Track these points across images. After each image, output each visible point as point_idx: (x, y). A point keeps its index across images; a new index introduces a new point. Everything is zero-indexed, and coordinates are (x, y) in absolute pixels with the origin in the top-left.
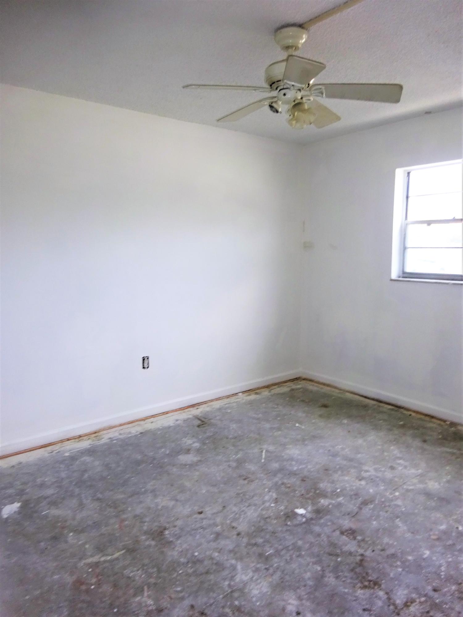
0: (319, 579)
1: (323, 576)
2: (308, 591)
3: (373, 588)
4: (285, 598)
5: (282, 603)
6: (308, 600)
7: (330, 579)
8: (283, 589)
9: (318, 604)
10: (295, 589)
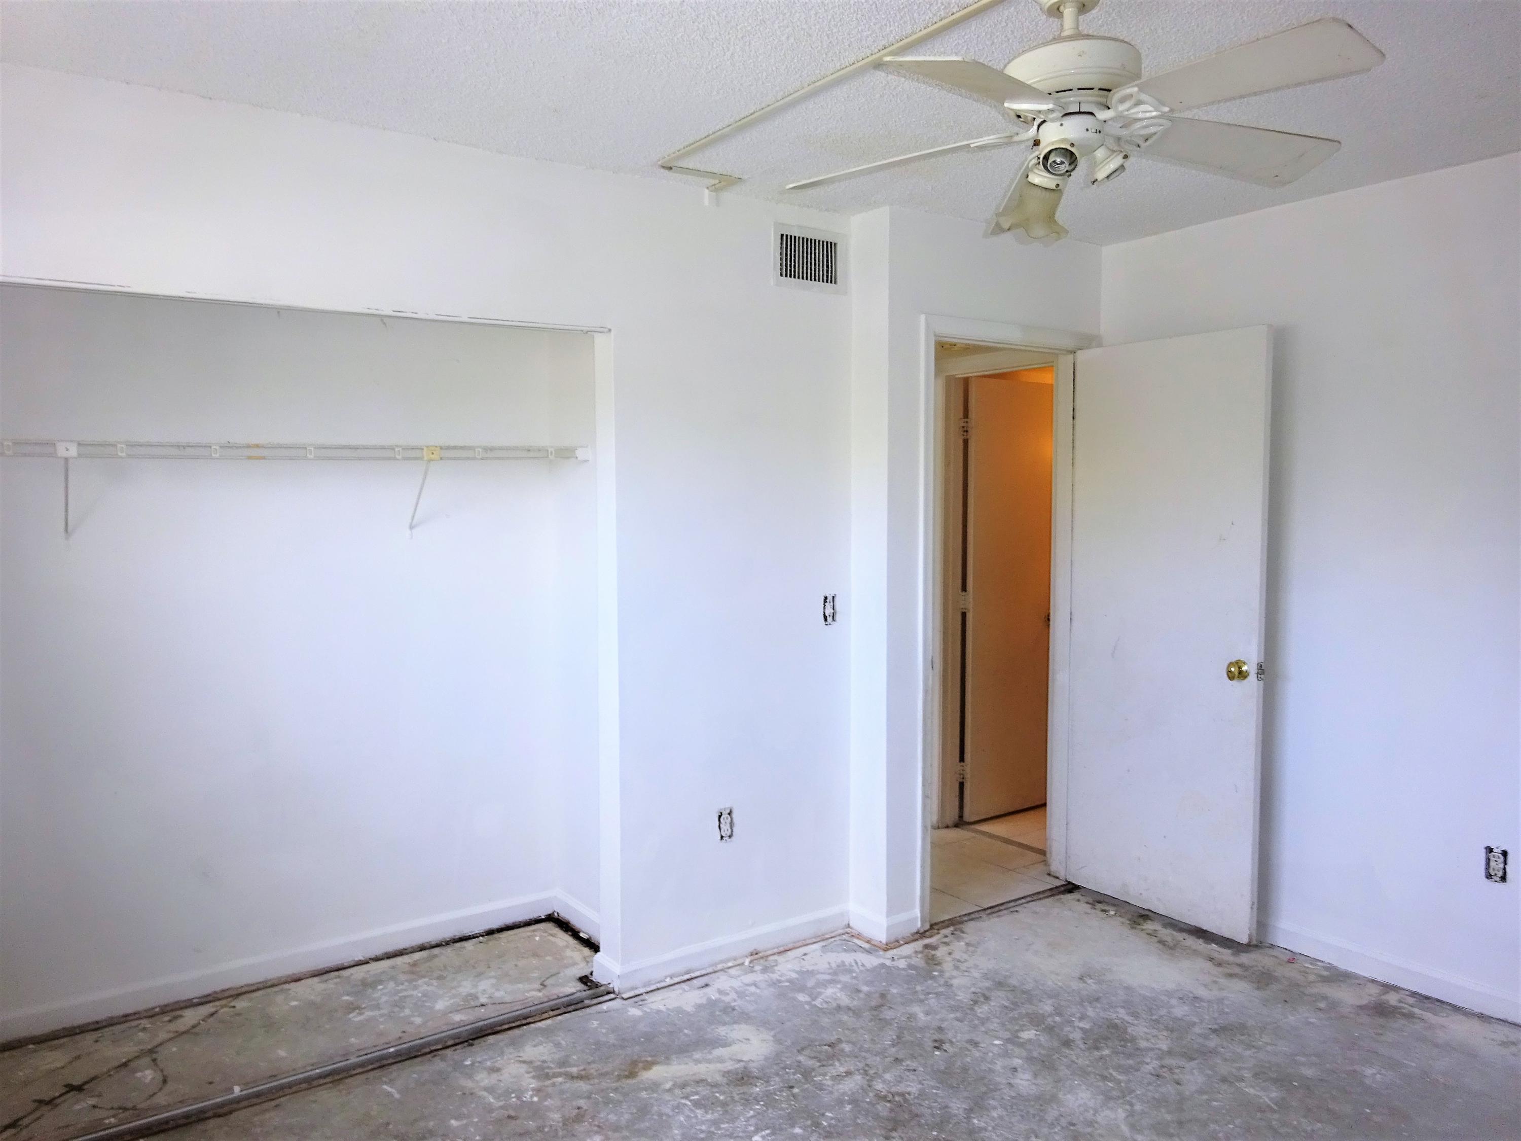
0: (978, 1105)
1: (970, 1111)
2: (998, 1093)
3: (889, 1092)
4: (1034, 1087)
5: (1040, 1081)
6: (999, 1083)
7: (957, 1106)
8: (1038, 1098)
9: (983, 1078)
10: (1020, 1097)
